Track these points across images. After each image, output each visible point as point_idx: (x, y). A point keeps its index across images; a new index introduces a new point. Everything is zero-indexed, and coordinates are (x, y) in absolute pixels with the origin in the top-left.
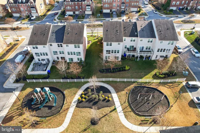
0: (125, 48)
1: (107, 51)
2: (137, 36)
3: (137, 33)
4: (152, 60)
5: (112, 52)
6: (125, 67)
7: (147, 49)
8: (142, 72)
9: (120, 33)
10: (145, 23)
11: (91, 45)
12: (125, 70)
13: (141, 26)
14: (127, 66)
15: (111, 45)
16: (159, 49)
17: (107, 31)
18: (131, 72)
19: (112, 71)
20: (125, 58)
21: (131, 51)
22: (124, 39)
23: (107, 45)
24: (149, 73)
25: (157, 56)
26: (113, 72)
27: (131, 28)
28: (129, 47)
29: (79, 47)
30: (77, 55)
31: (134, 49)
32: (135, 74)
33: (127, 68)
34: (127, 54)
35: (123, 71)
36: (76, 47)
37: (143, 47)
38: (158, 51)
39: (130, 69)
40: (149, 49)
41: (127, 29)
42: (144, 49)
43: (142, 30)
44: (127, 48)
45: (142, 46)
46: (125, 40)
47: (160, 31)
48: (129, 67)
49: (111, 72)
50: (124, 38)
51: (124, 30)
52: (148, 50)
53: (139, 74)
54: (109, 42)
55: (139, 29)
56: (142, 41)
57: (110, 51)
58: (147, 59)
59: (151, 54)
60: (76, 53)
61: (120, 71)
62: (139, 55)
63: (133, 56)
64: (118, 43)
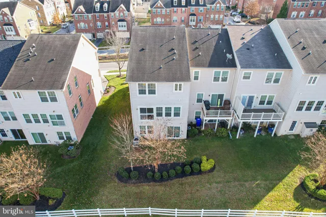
0: (199, 101)
1: (142, 110)
2: (232, 64)
3: (233, 56)
4: (279, 134)
5: (159, 114)
6: (200, 163)
7: (262, 103)
8: (255, 179)
9: (180, 55)
10: (252, 32)
11: (113, 97)
12: (200, 172)
13: (243, 38)
14: (204, 158)
15: (152, 92)
16: (302, 103)
17: (143, 49)
18: (219, 180)
19: (157, 175)
20: (200, 132)
21: (218, 109)
22: (192, 76)
23: (142, 92)
24: (280, 179)
25: (294, 123)
26: (162, 179)
27: (214, 44)
28: (210, 99)
29: (54, 99)
30: (54, 124)
31: (226, 105)
32: (232, 184)
33: (206, 165)
34: (206, 119)
35: (192, 173)
36: (44, 100)
37: (251, 99)
38: (300, 109)
39: (217, 168)
40: (269, 103)
41: (201, 46)
42: (256, 104)
43: (247, 47)
44: (205, 102)
45: (247, 95)
46: (196, 78)
47: (304, 48)
48: (212, 161)
49: (153, 179)
50: (193, 71)
51: (194, 50)
52: (265, 106)
53: (247, 184)
54: (147, 81)
55: (236, 45)
56: (249, 78)
57: (150, 110)
58: (263, 133)
59: (277, 117)
60: (49, 118)
61: (183, 174)
62: (241, 122)
63: (223, 124)
64: (174, 83)
